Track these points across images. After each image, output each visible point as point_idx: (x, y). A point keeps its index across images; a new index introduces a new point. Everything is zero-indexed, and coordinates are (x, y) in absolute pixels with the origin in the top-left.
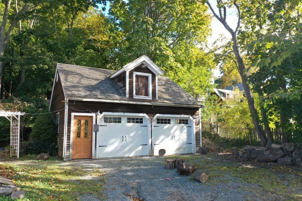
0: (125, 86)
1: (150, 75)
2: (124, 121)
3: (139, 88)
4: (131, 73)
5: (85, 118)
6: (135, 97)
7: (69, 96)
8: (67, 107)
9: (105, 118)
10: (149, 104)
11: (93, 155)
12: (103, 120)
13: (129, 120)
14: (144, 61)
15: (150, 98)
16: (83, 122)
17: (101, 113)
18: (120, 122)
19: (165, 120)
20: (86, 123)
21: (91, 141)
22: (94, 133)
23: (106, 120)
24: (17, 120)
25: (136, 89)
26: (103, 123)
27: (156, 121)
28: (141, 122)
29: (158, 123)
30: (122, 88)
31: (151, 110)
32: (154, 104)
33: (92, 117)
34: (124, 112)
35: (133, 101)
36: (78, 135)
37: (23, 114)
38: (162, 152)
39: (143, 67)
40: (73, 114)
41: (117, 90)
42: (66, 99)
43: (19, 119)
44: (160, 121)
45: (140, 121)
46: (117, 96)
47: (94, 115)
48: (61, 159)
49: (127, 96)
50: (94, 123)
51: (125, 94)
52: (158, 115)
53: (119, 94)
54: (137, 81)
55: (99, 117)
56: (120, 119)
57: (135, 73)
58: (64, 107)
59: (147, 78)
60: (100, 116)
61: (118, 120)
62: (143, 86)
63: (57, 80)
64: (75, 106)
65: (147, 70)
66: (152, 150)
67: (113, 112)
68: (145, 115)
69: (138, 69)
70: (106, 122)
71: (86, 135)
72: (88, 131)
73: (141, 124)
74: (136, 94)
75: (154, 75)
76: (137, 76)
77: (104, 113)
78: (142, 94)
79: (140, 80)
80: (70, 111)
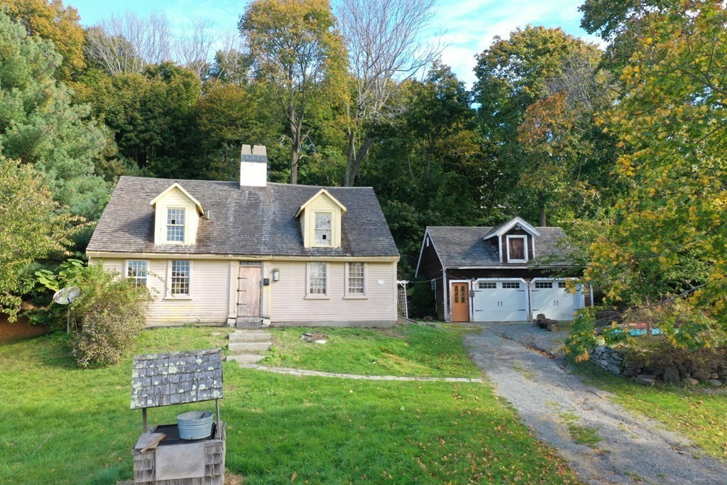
0: (498, 250)
1: (525, 237)
2: (499, 286)
3: (513, 251)
4: (504, 237)
5: (462, 285)
6: (510, 261)
7: (446, 265)
8: (444, 274)
9: (480, 284)
10: (524, 268)
11: (471, 318)
12: (478, 286)
13: (505, 285)
14: (518, 223)
15: (526, 261)
16: (459, 288)
17: (476, 279)
18: (495, 287)
19: (546, 284)
20: (463, 288)
21: (468, 306)
22: (470, 299)
23: (482, 286)
24: (403, 288)
25: (510, 253)
26: (478, 289)
27: (535, 285)
28: (518, 287)
29: (537, 287)
30: (495, 252)
31: (528, 274)
32: (531, 267)
33: (467, 283)
34: (499, 277)
35: (507, 266)
36: (456, 301)
37: (408, 282)
38: (541, 316)
39: (517, 229)
40: (451, 281)
41: (491, 255)
42: (443, 268)
43: (405, 287)
44: (538, 285)
45: (517, 285)
46: (490, 262)
47: (469, 281)
48: (443, 320)
49: (501, 261)
50: (470, 289)
51: (499, 258)
52: (535, 279)
53: (493, 259)
54: (511, 244)
55: (474, 284)
56: (495, 284)
57: (508, 237)
58: (442, 275)
59: (522, 239)
60: (475, 282)
61: (493, 286)
62: (518, 249)
63: (428, 245)
64: (452, 274)
65: (523, 232)
66: (530, 314)
67: (487, 277)
68: (521, 279)
69: (512, 232)
70: (481, 287)
71: (463, 301)
72: (464, 296)
73: (518, 289)
74: (511, 258)
75: (530, 237)
76: (511, 239)
77: (479, 279)
78: (517, 258)
79: (514, 243)
80: (448, 279)
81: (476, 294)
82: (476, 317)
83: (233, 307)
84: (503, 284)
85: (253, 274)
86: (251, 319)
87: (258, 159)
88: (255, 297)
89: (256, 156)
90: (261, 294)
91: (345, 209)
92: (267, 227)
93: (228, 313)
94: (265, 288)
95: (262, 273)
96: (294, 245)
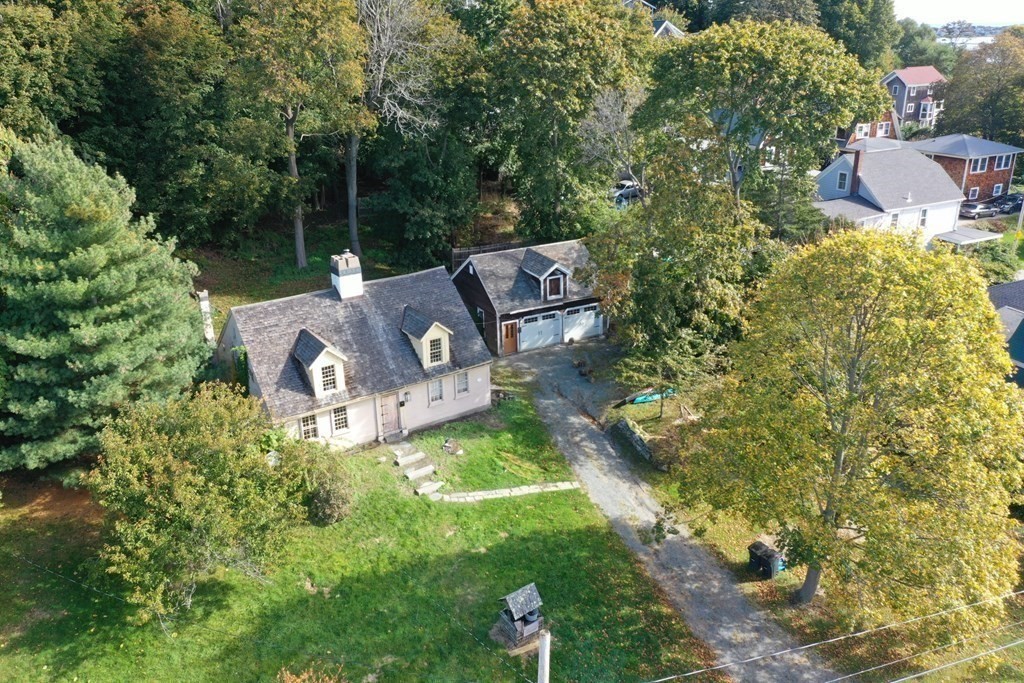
0: (540, 292)
1: (561, 277)
2: (540, 320)
3: (552, 290)
4: (545, 280)
5: (511, 325)
6: (549, 299)
7: (500, 312)
8: (498, 317)
10: (560, 304)
11: (518, 348)
12: (524, 322)
13: (544, 318)
14: (556, 269)
15: (561, 296)
16: (509, 327)
17: (523, 318)
18: (537, 321)
19: (575, 311)
20: (512, 328)
21: (516, 339)
22: (518, 334)
23: (526, 322)
25: (549, 292)
26: (524, 324)
27: (567, 314)
31: (563, 307)
32: (565, 300)
33: (516, 323)
34: (540, 314)
35: (547, 304)
36: (507, 336)
38: (571, 341)
39: (557, 272)
40: (503, 323)
41: (532, 291)
42: (497, 312)
44: (569, 313)
45: (553, 316)
46: (533, 300)
47: (517, 321)
48: (496, 354)
49: (542, 299)
50: (518, 326)
51: (540, 296)
52: (568, 309)
53: (535, 297)
54: (550, 285)
55: (520, 323)
56: (537, 319)
57: (549, 279)
58: (496, 317)
59: (559, 279)
60: (522, 321)
61: (535, 320)
62: (556, 287)
64: (504, 318)
66: (563, 339)
67: (532, 315)
68: (557, 312)
69: (552, 274)
71: (512, 336)
72: (513, 332)
73: (554, 319)
74: (550, 296)
75: (565, 275)
77: (525, 318)
78: (555, 294)
79: (553, 282)
80: (501, 322)
81: (523, 329)
82: (523, 346)
83: (380, 428)
85: (391, 401)
86: (393, 432)
87: (353, 272)
88: (395, 416)
89: (352, 269)
90: (399, 413)
91: (452, 333)
92: (387, 351)
93: (378, 433)
94: (402, 408)
95: (398, 398)
96: (415, 369)
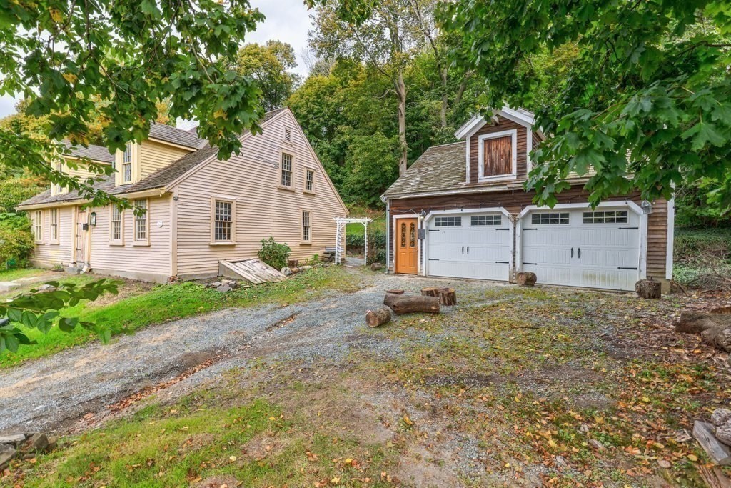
1: (514, 133)
2: (466, 222)
3: (491, 162)
4: (474, 139)
5: (410, 222)
6: (483, 179)
9: (437, 219)
11: (419, 270)
12: (434, 222)
13: (475, 220)
15: (513, 176)
16: (408, 226)
17: (427, 212)
18: (459, 224)
19: (555, 215)
20: (412, 229)
21: (417, 252)
22: (419, 242)
23: (439, 222)
25: (485, 166)
26: (433, 226)
27: (530, 220)
28: (498, 222)
29: (535, 222)
31: (515, 199)
32: (522, 186)
33: (416, 219)
34: (462, 208)
35: (478, 188)
39: (499, 120)
40: (395, 217)
44: (534, 219)
45: (495, 220)
46: (452, 183)
47: (417, 216)
49: (468, 181)
50: (419, 227)
51: (464, 176)
52: (529, 208)
54: (488, 151)
55: (423, 220)
56: (459, 219)
57: (481, 138)
59: (508, 138)
60: (427, 217)
61: (456, 221)
62: (500, 156)
64: (397, 207)
65: (509, 124)
67: (444, 209)
68: (502, 210)
70: (437, 225)
71: (412, 244)
73: (498, 227)
74: (486, 174)
75: (521, 133)
76: (486, 141)
77: (432, 213)
78: (498, 172)
79: (493, 147)
80: (392, 214)
81: (429, 234)
84: (473, 218)
